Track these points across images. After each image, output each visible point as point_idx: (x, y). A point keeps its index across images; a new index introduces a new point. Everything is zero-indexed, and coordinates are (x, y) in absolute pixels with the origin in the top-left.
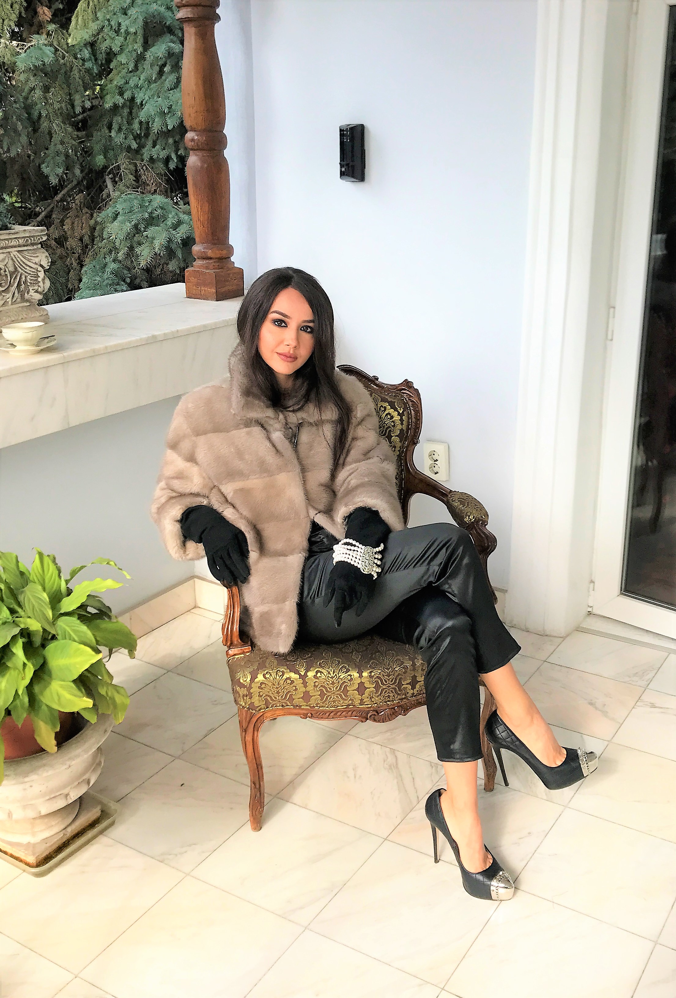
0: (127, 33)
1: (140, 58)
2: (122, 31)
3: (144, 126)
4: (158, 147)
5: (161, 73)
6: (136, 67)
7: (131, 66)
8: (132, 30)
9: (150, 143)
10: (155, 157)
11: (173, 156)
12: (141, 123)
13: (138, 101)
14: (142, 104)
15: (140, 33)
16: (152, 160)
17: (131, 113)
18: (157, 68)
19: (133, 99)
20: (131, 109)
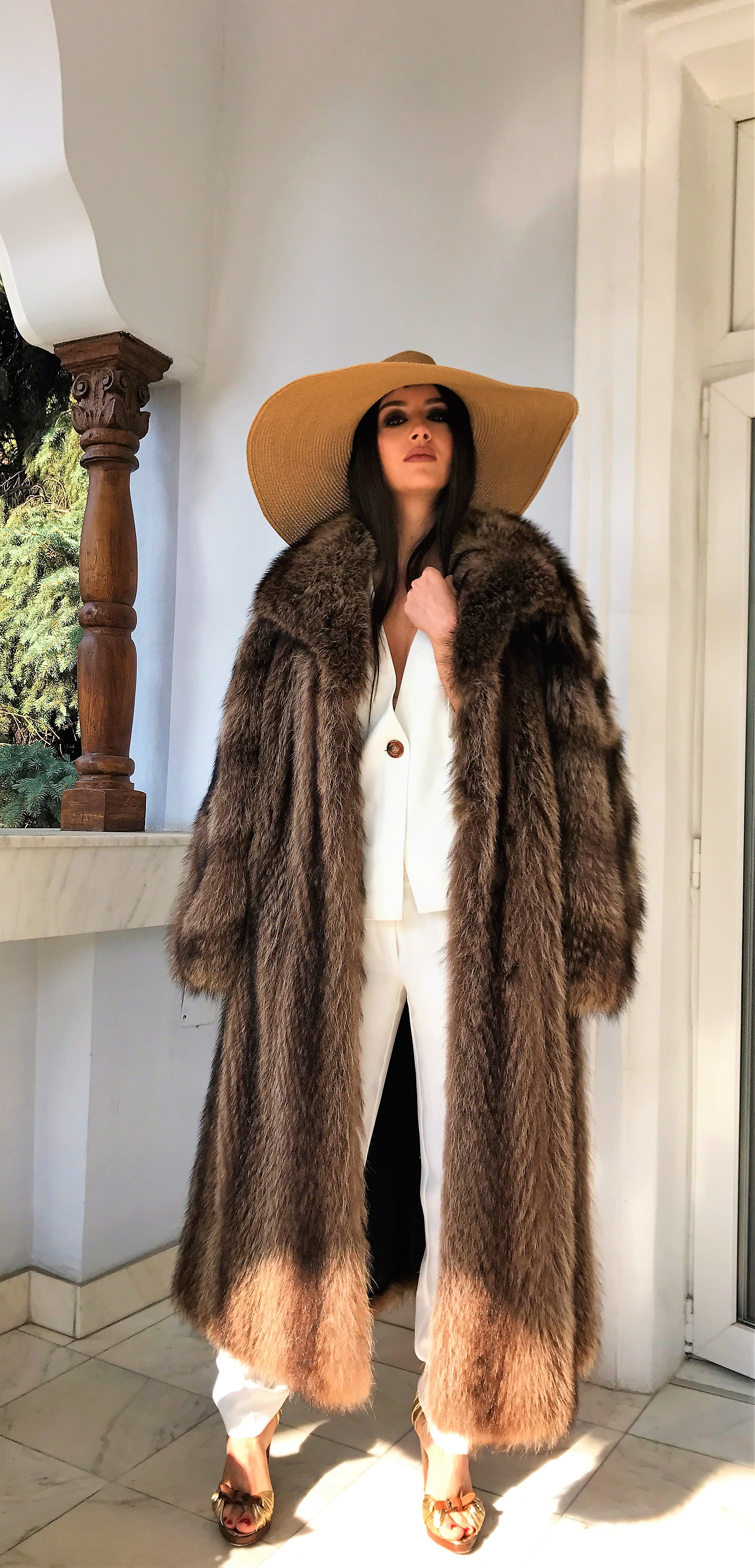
0: (17, 564)
1: (31, 592)
2: (12, 562)
3: (28, 672)
4: (41, 699)
5: (56, 607)
6: (24, 603)
7: (18, 601)
8: (24, 560)
9: (33, 692)
10: (38, 709)
11: (63, 710)
12: (23, 669)
13: (23, 641)
14: (28, 644)
15: (34, 562)
16: (33, 715)
17: (12, 657)
18: (51, 601)
19: (16, 640)
20: (13, 651)
